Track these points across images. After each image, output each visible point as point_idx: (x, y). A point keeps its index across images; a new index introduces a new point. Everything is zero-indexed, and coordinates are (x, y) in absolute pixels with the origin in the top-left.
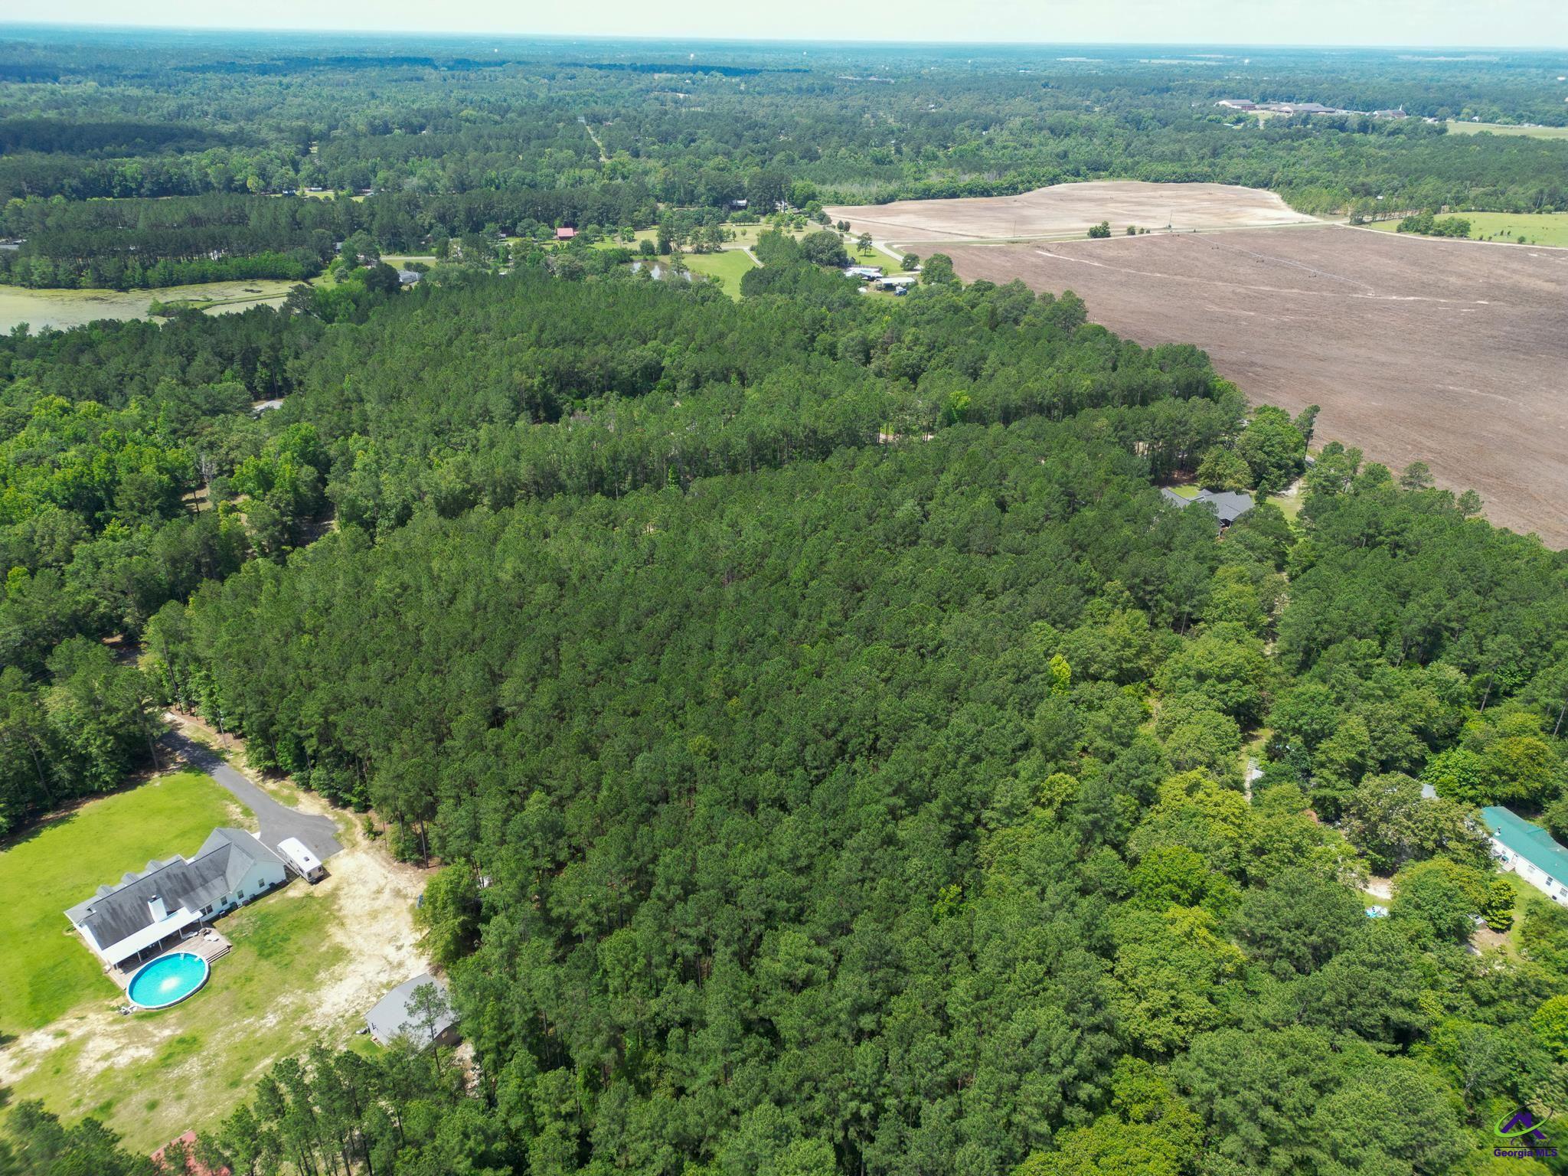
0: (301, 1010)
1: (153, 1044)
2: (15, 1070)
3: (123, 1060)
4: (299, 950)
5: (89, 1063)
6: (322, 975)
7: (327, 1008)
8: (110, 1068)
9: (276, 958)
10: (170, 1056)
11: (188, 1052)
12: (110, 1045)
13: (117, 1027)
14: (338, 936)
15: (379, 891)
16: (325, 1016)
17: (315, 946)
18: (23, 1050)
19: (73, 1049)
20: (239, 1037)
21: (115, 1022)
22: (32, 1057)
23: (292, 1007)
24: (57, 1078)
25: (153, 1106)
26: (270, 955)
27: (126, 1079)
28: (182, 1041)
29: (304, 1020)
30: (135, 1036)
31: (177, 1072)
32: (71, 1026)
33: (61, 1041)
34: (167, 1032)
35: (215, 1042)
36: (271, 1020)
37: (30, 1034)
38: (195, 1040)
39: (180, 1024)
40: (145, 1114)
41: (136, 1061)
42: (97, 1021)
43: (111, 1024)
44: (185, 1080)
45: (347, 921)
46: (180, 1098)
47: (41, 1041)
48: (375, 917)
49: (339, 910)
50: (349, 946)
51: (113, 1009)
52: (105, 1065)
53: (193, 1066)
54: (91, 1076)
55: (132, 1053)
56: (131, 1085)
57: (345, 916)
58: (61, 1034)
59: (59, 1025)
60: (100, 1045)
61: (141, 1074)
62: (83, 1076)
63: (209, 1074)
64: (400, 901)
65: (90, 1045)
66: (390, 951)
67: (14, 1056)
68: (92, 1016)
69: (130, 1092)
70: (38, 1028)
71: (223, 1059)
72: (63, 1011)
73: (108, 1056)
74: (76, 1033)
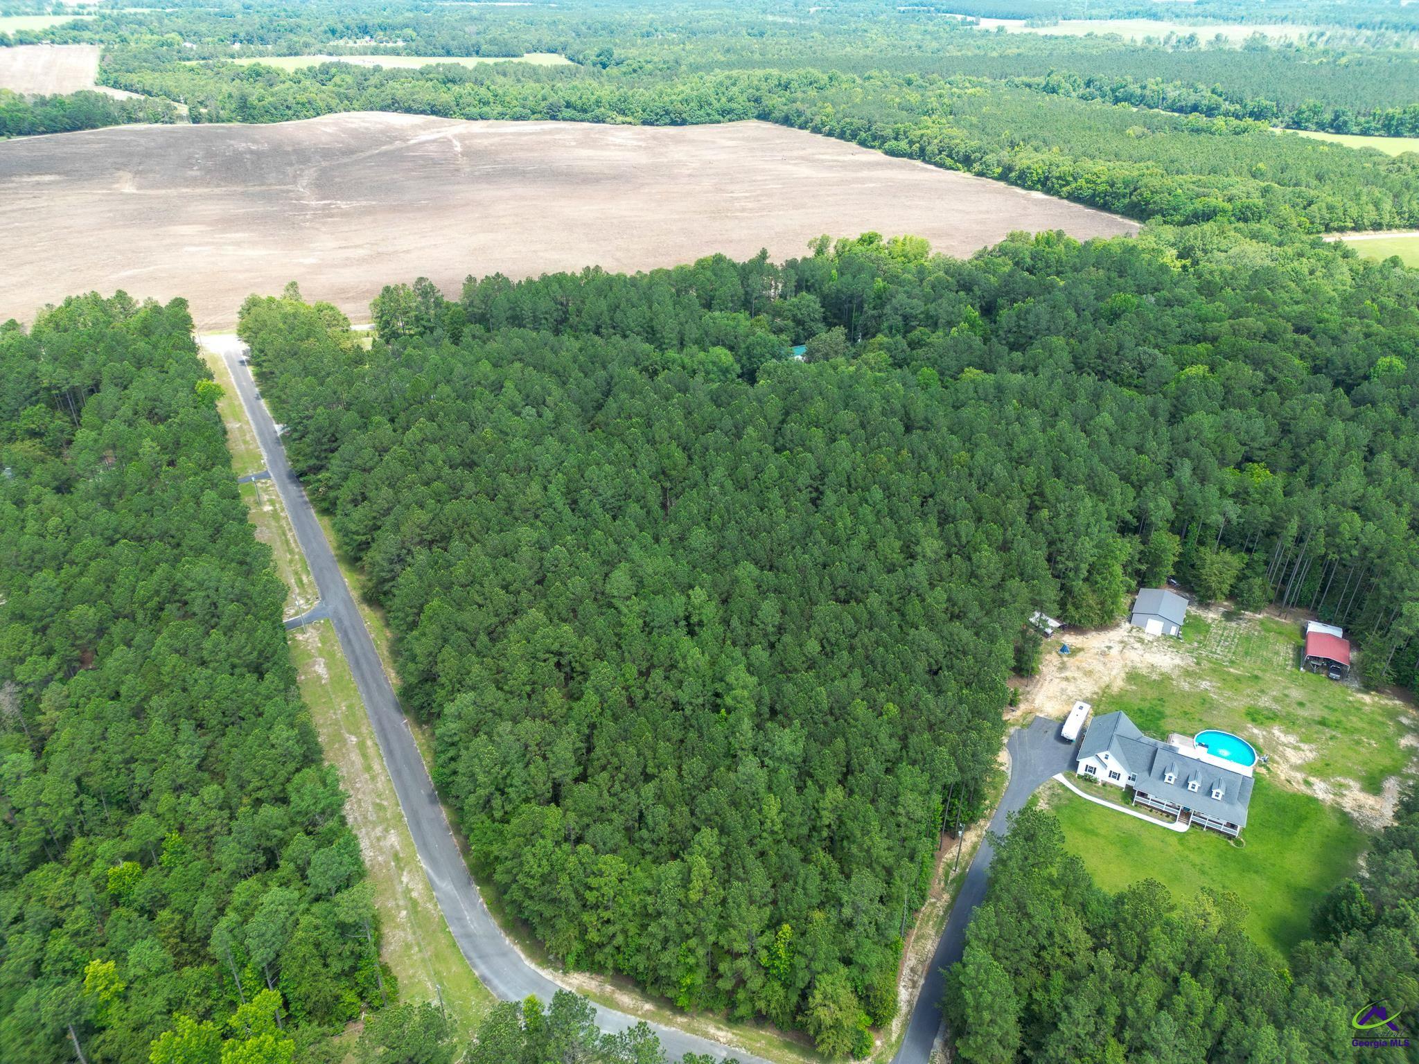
0: (1187, 673)
1: (1269, 732)
2: (1348, 787)
3: (1291, 739)
4: (1144, 700)
5: (1308, 753)
6: (1155, 677)
7: (1178, 661)
8: (1302, 741)
9: (1159, 708)
10: (1268, 718)
11: (1258, 712)
12: (1290, 753)
13: (1276, 757)
14: (1119, 684)
15: (1067, 679)
16: (1183, 659)
17: (1134, 693)
18: (1335, 794)
19: (1310, 769)
20: (1228, 693)
21: (1274, 761)
22: (1334, 785)
23: (1188, 679)
24: (1331, 762)
25: (1301, 704)
26: (1159, 712)
27: (1301, 726)
28: (1254, 720)
29: (1193, 667)
30: (1273, 745)
31: (1275, 706)
32: (1298, 783)
33: (1312, 779)
34: (1256, 731)
35: (1241, 703)
36: (1204, 685)
37: (1323, 801)
38: (1248, 714)
39: (1245, 728)
40: (1308, 704)
41: (1286, 733)
42: (1283, 772)
43: (1278, 763)
44: (1275, 699)
45: (1103, 685)
46: (1286, 696)
47: (1320, 790)
48: (1091, 672)
49: (1096, 693)
50: (1123, 675)
51: (1268, 769)
52: (1302, 745)
53: (1264, 702)
54: (1314, 746)
55: (1284, 738)
56: (1301, 722)
57: (1100, 688)
58: (1307, 783)
59: (1303, 788)
60: (1294, 757)
61: (1290, 722)
62: (1317, 750)
63: (1262, 691)
64: (1068, 664)
65: (1299, 762)
66: (1115, 652)
67: (1343, 795)
68: (1283, 777)
69: (1305, 719)
70: (1316, 800)
71: (1249, 691)
72: (1294, 796)
73: (1296, 748)
74: (1299, 776)
